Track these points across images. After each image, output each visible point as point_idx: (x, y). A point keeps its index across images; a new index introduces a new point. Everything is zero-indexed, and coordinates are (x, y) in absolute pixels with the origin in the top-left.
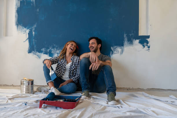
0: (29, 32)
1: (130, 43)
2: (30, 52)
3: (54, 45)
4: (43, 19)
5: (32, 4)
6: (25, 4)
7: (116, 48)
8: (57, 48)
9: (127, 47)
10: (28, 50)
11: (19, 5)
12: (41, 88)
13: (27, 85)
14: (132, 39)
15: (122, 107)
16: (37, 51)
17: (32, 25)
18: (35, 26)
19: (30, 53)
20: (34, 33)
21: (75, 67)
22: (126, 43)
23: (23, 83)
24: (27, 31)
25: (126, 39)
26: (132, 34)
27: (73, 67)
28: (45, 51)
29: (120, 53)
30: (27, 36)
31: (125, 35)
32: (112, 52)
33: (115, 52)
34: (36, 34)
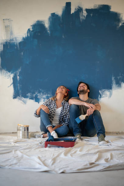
0: (14, 76)
1: (118, 86)
2: (15, 97)
3: (40, 90)
4: (28, 62)
5: (16, 48)
6: (9, 47)
7: (105, 91)
8: (43, 93)
9: (116, 90)
10: (12, 95)
11: (3, 48)
12: (33, 134)
13: (24, 131)
14: (120, 82)
15: (111, 145)
16: (22, 96)
17: (16, 69)
18: (20, 70)
19: (15, 99)
20: (18, 77)
21: (65, 113)
22: (114, 86)
23: (20, 129)
24: (11, 76)
25: (114, 82)
26: (120, 77)
27: (64, 113)
28: (31, 96)
29: (108, 97)
30: (11, 81)
31: (113, 78)
32: (100, 96)
33: (104, 96)
34: (21, 78)
